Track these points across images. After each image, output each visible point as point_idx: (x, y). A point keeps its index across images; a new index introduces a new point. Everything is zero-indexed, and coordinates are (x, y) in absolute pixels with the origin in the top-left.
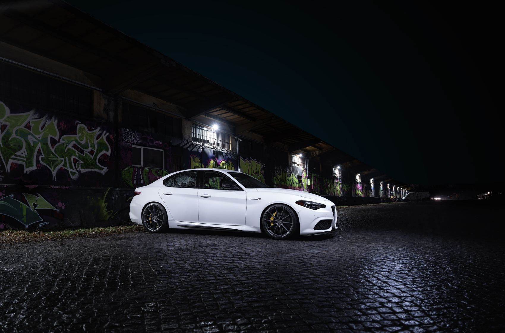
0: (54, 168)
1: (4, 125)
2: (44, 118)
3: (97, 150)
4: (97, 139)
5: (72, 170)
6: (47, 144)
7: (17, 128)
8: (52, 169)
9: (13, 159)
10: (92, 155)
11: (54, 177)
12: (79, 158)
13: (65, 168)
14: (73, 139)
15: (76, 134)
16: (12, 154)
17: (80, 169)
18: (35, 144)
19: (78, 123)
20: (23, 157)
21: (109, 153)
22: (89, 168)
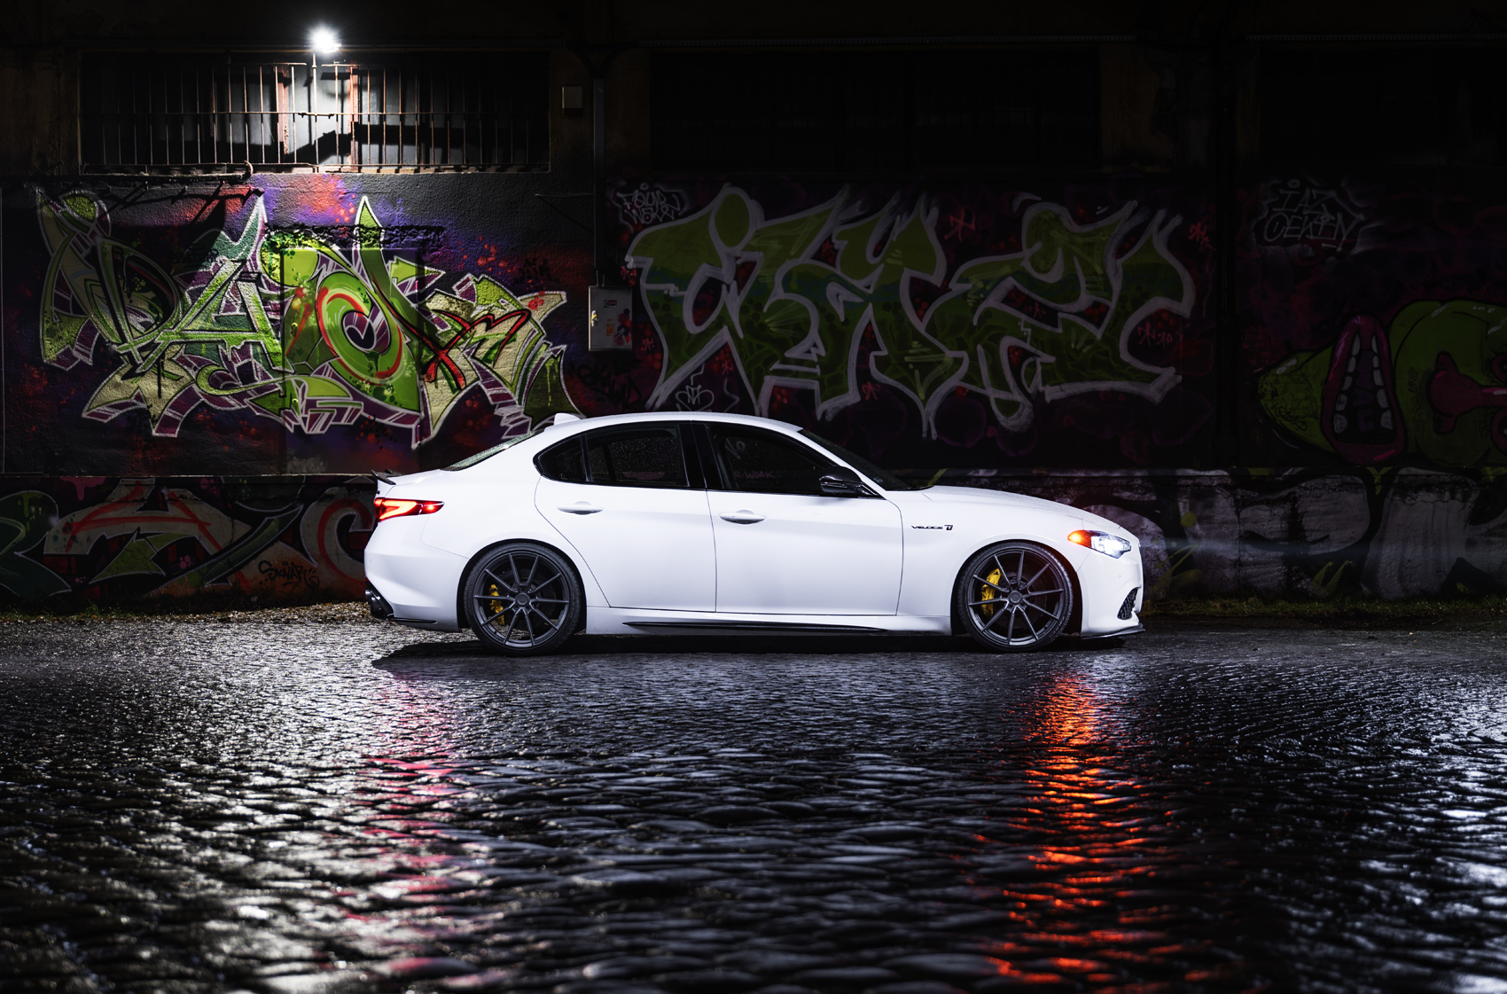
0: (929, 393)
1: (744, 264)
2: (887, 208)
3: (1122, 299)
4: (1120, 252)
5: (1003, 395)
6: (898, 306)
7: (788, 265)
8: (918, 398)
9: (777, 373)
10: (1098, 325)
11: (929, 424)
12: (1035, 341)
13: (974, 388)
14: (1007, 269)
15: (1021, 250)
16: (772, 359)
17: (1041, 388)
18: (853, 310)
19: (1026, 204)
20: (812, 364)
21: (1184, 307)
22: (1081, 379)
